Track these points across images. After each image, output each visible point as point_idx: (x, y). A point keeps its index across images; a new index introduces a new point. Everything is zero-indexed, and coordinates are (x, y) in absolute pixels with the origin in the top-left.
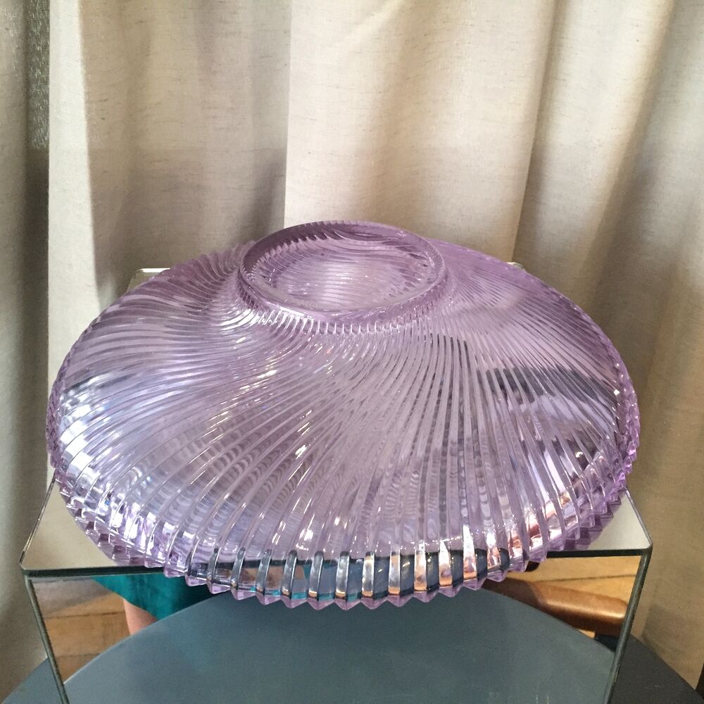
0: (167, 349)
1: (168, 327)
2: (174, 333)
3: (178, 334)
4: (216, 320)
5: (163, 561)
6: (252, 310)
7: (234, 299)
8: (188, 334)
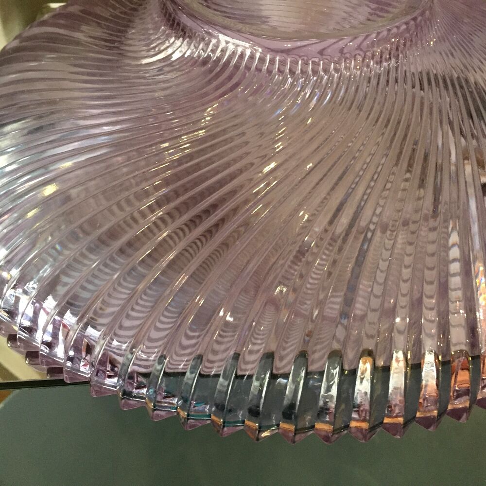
0: (77, 94)
1: (75, 66)
2: (83, 74)
3: (88, 74)
4: (135, 55)
5: (88, 374)
6: (184, 40)
7: (157, 29)
8: (101, 75)
